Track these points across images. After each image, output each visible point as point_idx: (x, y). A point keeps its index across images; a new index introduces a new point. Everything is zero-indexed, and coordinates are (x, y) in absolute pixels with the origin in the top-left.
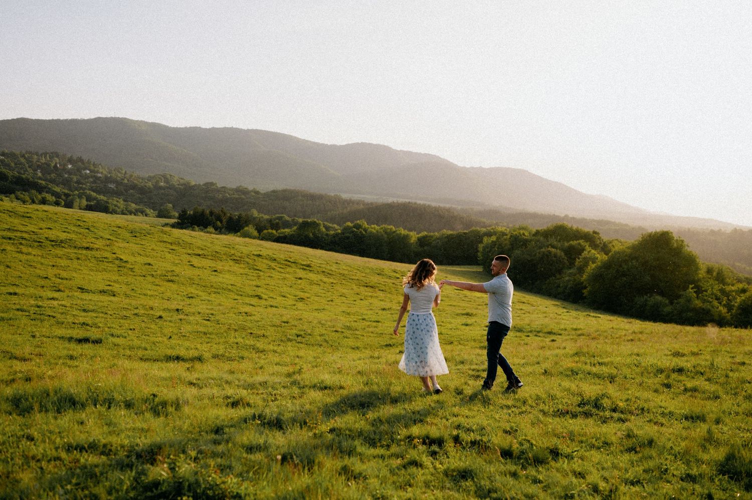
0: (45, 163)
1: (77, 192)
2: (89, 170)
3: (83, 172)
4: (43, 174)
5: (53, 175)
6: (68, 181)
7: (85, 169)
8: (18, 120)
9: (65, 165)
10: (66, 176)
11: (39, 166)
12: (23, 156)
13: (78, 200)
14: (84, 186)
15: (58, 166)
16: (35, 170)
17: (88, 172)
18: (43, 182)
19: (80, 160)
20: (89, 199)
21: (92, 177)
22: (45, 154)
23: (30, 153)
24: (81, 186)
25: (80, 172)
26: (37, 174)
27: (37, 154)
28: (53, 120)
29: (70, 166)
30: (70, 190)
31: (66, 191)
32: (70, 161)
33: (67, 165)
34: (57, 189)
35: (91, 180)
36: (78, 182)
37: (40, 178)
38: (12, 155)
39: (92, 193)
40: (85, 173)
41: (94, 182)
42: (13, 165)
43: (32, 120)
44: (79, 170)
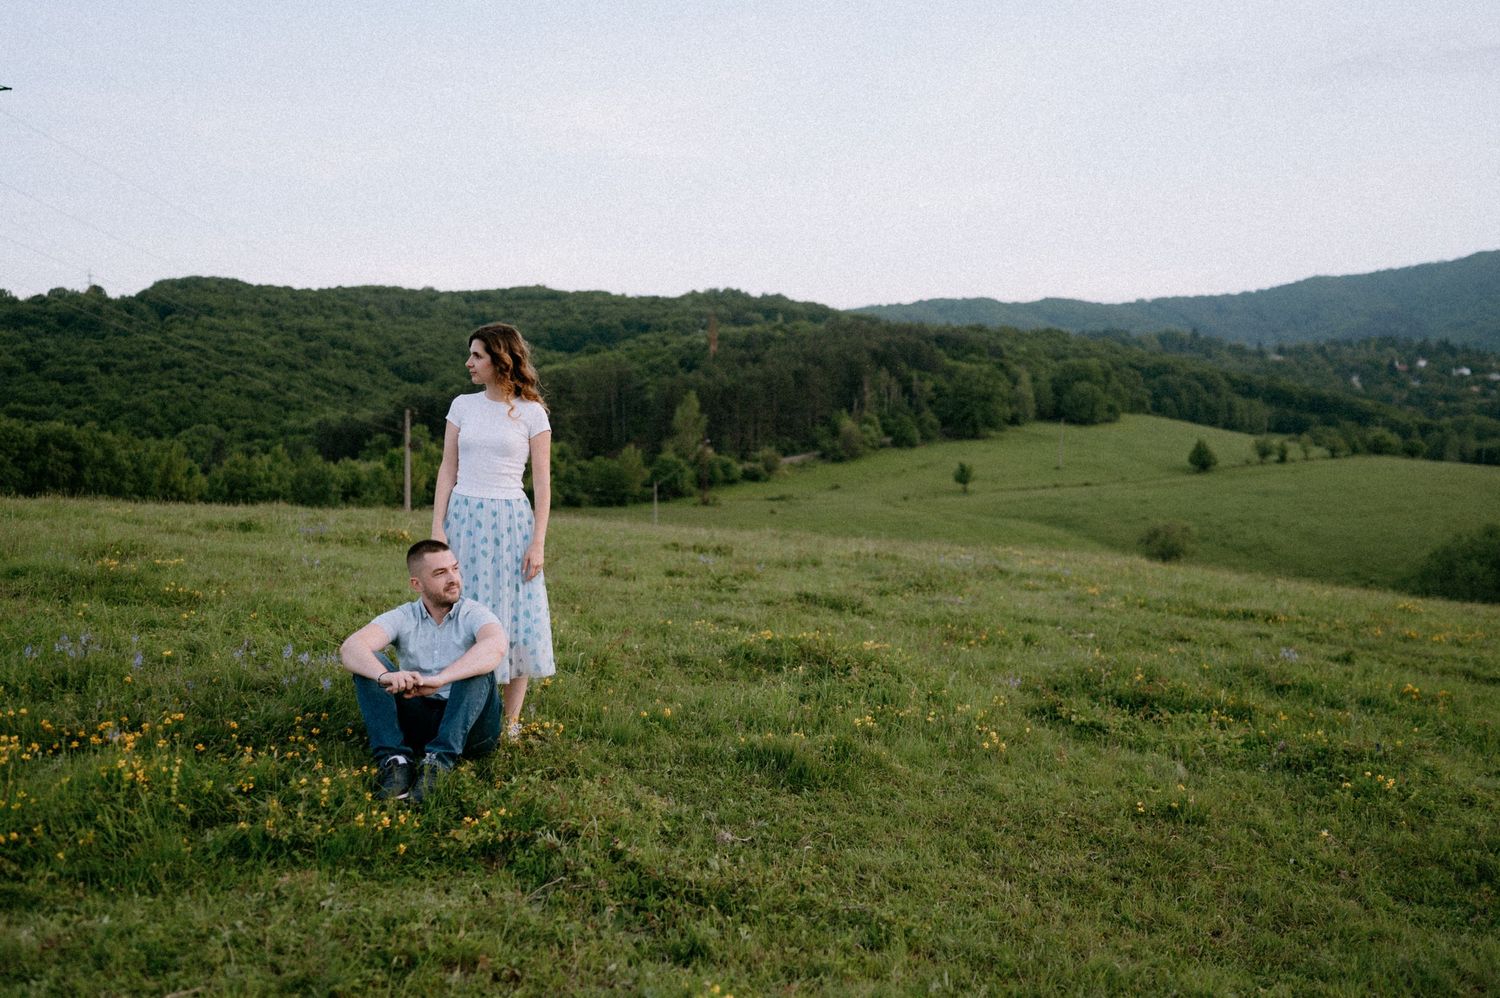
0: (1369, 362)
1: (1446, 420)
2: (1467, 367)
3: (1455, 372)
4: (1364, 387)
5: (1386, 387)
6: (1421, 396)
7: (1457, 367)
8: (1307, 281)
9: (1411, 362)
10: (1416, 384)
11: (1353, 370)
12: (1321, 350)
13: (1455, 439)
14: (1462, 404)
15: (1397, 364)
16: (1347, 378)
17: (1466, 371)
18: (1368, 403)
19: (1446, 347)
20: (1481, 434)
21: (1476, 383)
22: (1367, 342)
23: (1334, 343)
24: (1453, 405)
25: (1449, 374)
26: (1352, 386)
27: (1349, 344)
28: (1378, 273)
29: (1422, 363)
30: (1431, 413)
31: (1422, 418)
32: (1423, 351)
33: (1417, 361)
34: (1402, 416)
35: (1475, 389)
36: (1446, 398)
37: (1358, 394)
38: (1300, 351)
39: (1485, 420)
40: (1462, 376)
41: (1484, 395)
42: (1300, 370)
43: (1335, 279)
44: (1446, 371)
